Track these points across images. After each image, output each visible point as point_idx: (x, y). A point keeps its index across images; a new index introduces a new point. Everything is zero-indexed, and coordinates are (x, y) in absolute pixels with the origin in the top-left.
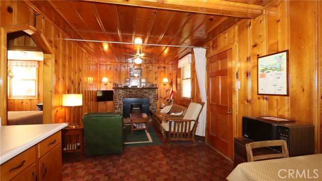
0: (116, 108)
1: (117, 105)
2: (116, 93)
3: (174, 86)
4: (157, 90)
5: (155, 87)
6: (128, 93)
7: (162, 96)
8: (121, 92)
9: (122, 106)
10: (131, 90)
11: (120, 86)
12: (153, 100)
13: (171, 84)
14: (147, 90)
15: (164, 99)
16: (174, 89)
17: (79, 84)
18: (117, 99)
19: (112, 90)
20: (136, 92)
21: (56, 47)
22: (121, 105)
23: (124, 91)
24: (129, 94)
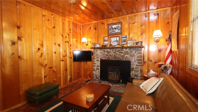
0: (94, 70)
1: (95, 66)
3: (174, 42)
4: (143, 49)
5: (139, 44)
6: (106, 53)
7: (151, 59)
8: (99, 52)
9: (99, 68)
10: (109, 50)
11: (98, 46)
13: (169, 40)
14: (128, 50)
15: (155, 63)
16: (175, 48)
18: (95, 60)
20: (114, 53)
22: (98, 66)
23: (102, 51)
24: (107, 55)
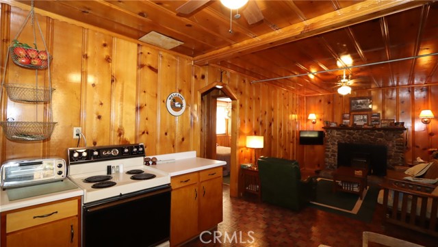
0: (327, 156)
1: (328, 151)
2: (328, 134)
5: (399, 126)
6: (347, 135)
8: (335, 133)
9: (336, 154)
10: (352, 131)
11: (333, 125)
12: (395, 149)
14: (382, 132)
15: (424, 149)
17: (271, 125)
18: (329, 143)
19: (322, 130)
20: (360, 135)
21: (241, 93)
22: (335, 152)
23: (339, 132)
24: (348, 137)
